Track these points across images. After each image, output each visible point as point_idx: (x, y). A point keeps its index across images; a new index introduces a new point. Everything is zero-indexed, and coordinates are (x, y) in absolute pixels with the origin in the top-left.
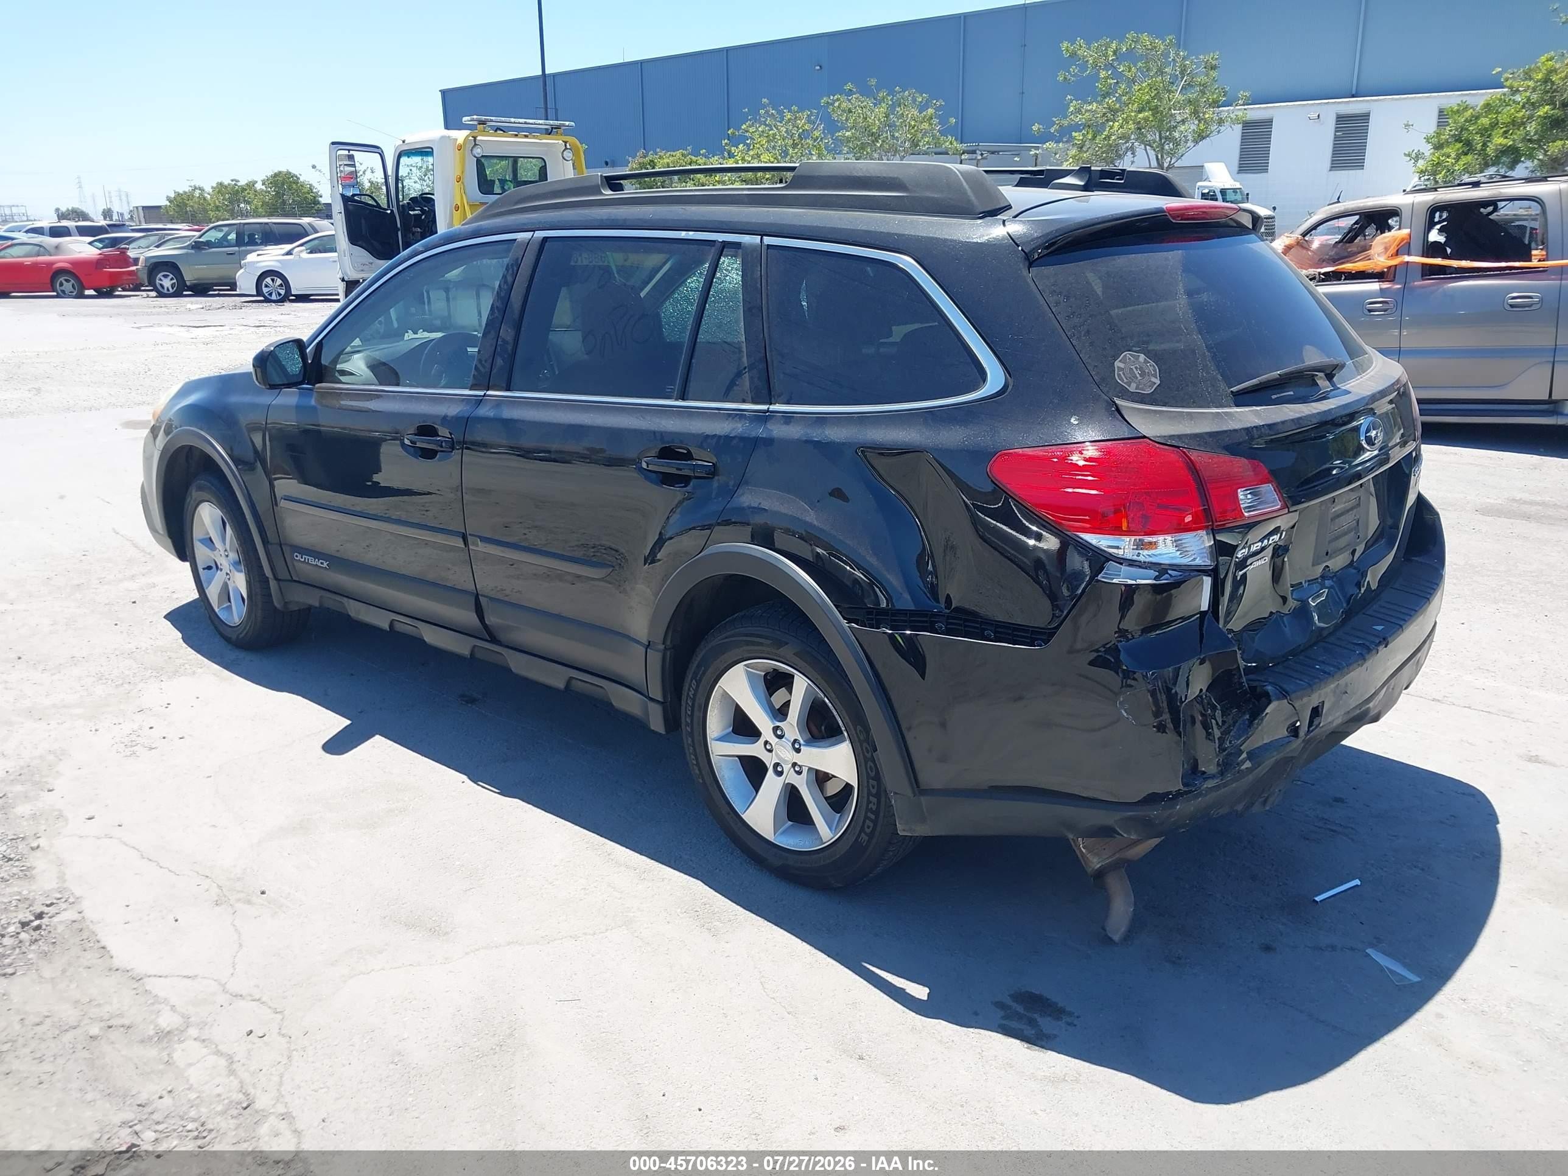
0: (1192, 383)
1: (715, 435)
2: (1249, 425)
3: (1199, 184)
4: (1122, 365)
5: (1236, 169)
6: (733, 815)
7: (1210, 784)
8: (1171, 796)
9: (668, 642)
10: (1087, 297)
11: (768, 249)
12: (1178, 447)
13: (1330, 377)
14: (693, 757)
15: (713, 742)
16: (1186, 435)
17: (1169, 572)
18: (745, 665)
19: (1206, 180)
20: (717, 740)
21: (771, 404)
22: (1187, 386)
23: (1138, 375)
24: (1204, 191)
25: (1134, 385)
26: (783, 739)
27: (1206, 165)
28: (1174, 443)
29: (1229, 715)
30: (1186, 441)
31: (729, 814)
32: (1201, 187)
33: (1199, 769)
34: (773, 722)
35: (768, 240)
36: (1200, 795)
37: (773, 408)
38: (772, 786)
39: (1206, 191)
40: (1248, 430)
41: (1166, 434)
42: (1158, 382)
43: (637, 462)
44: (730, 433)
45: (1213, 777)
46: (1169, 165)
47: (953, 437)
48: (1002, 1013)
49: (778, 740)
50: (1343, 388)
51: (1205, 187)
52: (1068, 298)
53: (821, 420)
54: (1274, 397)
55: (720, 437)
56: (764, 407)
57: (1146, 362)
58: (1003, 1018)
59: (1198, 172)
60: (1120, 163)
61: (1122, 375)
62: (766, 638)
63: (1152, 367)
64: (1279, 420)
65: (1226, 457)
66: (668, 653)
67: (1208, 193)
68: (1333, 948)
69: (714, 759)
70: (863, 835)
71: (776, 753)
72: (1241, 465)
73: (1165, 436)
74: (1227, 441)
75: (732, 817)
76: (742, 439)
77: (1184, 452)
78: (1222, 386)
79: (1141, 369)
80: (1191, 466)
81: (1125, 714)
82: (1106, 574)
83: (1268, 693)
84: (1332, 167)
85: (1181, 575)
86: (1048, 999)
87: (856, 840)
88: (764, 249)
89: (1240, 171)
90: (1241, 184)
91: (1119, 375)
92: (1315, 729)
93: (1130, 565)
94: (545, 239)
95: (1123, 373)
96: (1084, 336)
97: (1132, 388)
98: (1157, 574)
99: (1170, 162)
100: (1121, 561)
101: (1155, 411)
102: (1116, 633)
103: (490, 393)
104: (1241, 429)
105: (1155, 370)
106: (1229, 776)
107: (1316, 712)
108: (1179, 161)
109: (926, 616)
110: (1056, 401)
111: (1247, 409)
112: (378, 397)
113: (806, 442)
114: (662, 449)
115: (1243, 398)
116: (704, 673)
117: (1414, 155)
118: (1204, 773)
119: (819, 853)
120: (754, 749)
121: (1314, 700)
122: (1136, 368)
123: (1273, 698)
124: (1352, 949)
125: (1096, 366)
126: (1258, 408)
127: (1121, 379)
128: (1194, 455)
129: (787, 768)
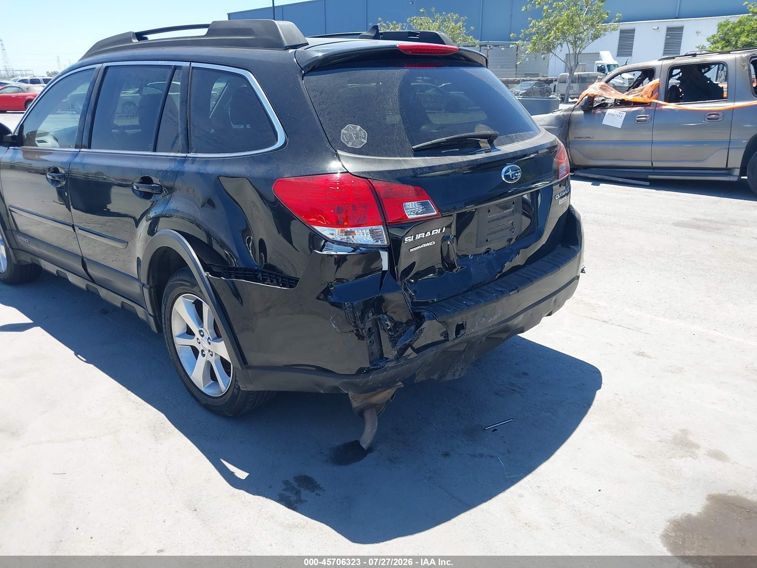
0: (387, 142)
1: (161, 170)
2: (416, 167)
3: (597, 62)
4: (346, 132)
5: (616, 53)
6: (186, 377)
7: (391, 365)
8: (365, 371)
9: (151, 284)
10: (333, 93)
11: (193, 69)
12: (367, 178)
13: (491, 142)
14: (168, 345)
15: (176, 338)
16: (373, 172)
17: (360, 248)
18: (183, 297)
19: (600, 60)
20: (177, 337)
21: (188, 153)
22: (384, 144)
23: (354, 138)
24: (599, 66)
25: (350, 143)
26: (204, 337)
27: (601, 52)
28: (364, 176)
29: (401, 327)
30: (373, 175)
31: (184, 376)
32: (597, 63)
33: (384, 356)
34: (198, 328)
35: (193, 65)
36: (385, 370)
37: (189, 155)
38: (201, 362)
39: (600, 65)
40: (413, 170)
41: (360, 171)
42: (365, 142)
43: (131, 186)
44: (168, 169)
45: (392, 361)
46: (579, 52)
47: (260, 170)
48: (284, 487)
49: (202, 337)
50: (498, 148)
51: (600, 63)
52: (321, 93)
53: (207, 161)
54: (442, 152)
55: (164, 171)
56: (184, 155)
57: (360, 130)
58: (284, 490)
59: (597, 56)
60: (554, 51)
61: (345, 138)
62: (188, 282)
63: (364, 133)
64: (437, 165)
65: (398, 185)
66: (152, 290)
67: (601, 67)
68: (481, 455)
69: (177, 347)
70: (235, 389)
71: (202, 345)
72: (410, 189)
73: (360, 172)
74: (399, 175)
75: (186, 378)
76: (172, 172)
77: (369, 182)
78: (408, 145)
79: (357, 134)
80: (373, 189)
81: (334, 326)
82: (326, 249)
83: (424, 316)
84: (664, 54)
85: (366, 250)
86: (313, 480)
87: (233, 392)
88: (191, 69)
89: (618, 55)
90: (618, 62)
91: (343, 137)
92: (461, 336)
93: (339, 244)
94: (107, 67)
95: (346, 137)
96: (327, 114)
97: (350, 145)
98: (353, 249)
99: (580, 50)
100: (333, 242)
101: (362, 158)
102: (334, 280)
103: (82, 150)
104: (409, 169)
105: (365, 135)
106: (402, 361)
107: (460, 328)
108: (584, 50)
109: (251, 271)
110: (307, 151)
111: (419, 158)
112: (51, 153)
113: (197, 173)
114: (142, 178)
115: (418, 153)
116: (167, 301)
117: (700, 48)
118: (387, 358)
119: (220, 398)
120: (193, 342)
121: (458, 320)
122: (354, 134)
123: (426, 319)
124: (492, 456)
125: (330, 132)
126: (428, 158)
127: (343, 139)
128: (375, 183)
129: (206, 352)
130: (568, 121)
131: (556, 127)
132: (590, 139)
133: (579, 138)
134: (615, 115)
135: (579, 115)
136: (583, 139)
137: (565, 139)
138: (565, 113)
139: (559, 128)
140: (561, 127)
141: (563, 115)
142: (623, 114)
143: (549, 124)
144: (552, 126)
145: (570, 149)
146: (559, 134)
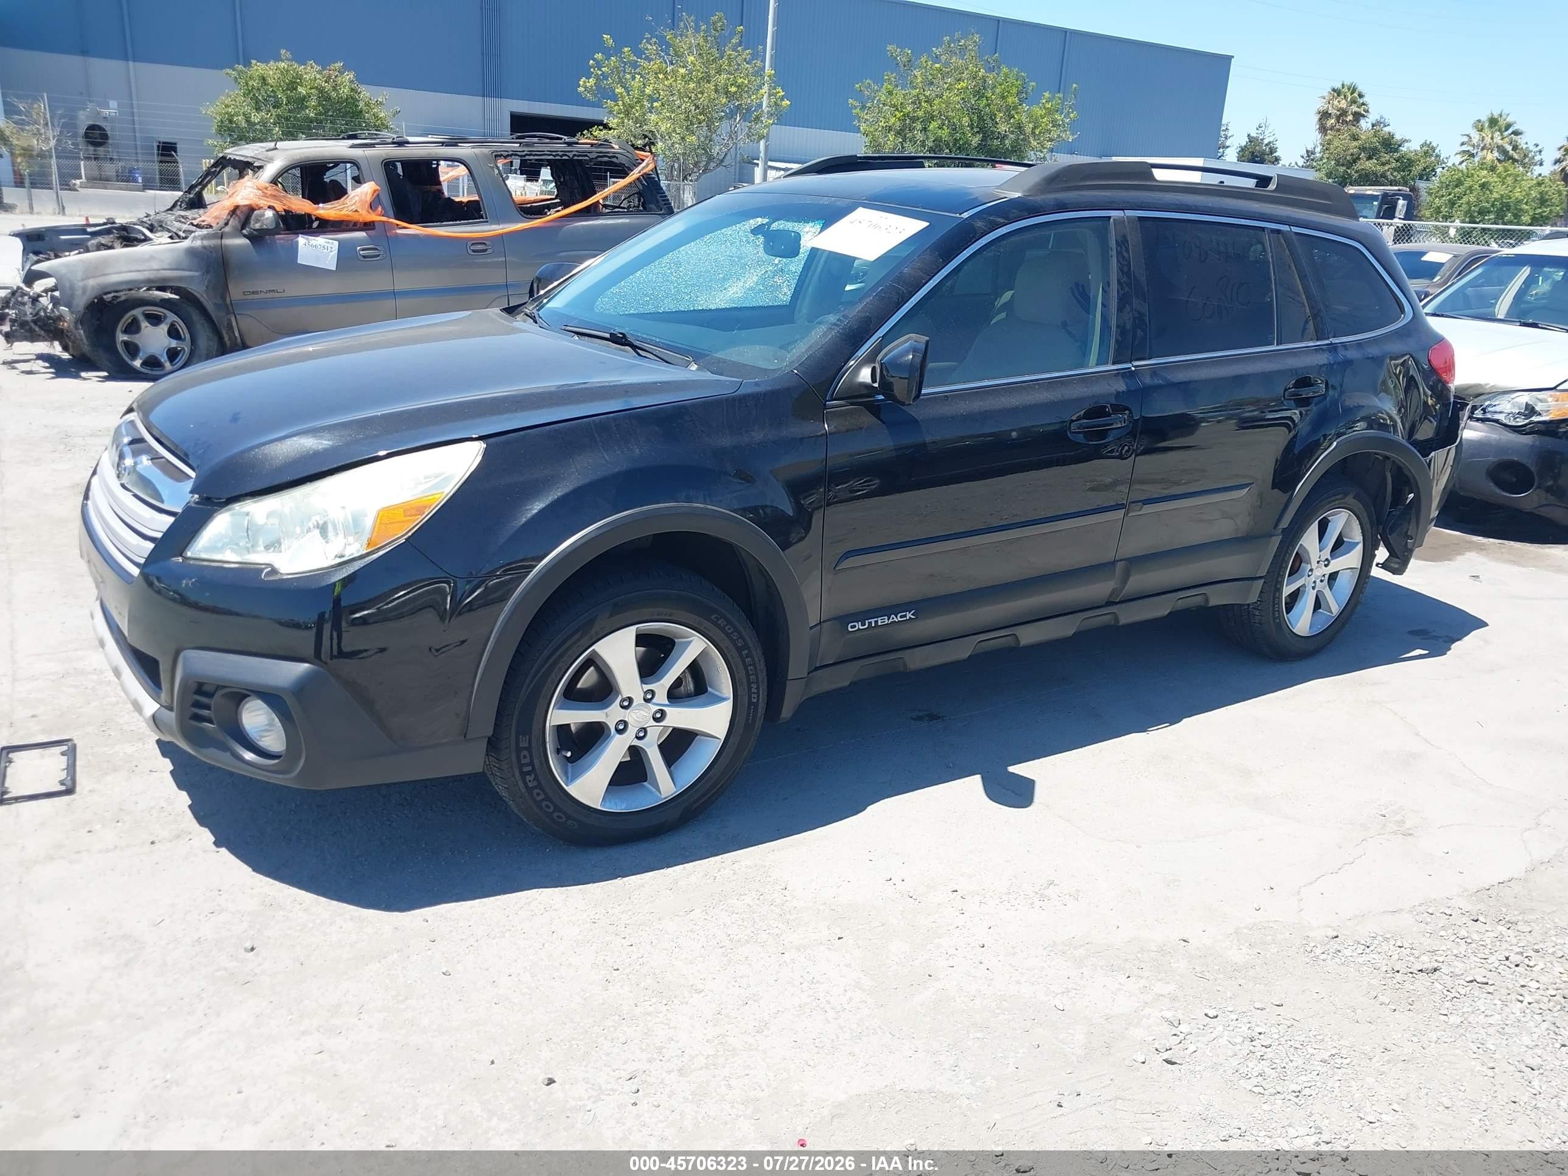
130: (221, 259)
131: (196, 274)
132: (276, 295)
133: (254, 293)
134: (319, 247)
135: (240, 246)
136: (262, 295)
137: (221, 298)
138: (206, 243)
139: (203, 274)
140: (208, 272)
141: (204, 247)
142: (332, 244)
143: (175, 267)
144: (183, 270)
145: (237, 316)
146: (207, 287)
